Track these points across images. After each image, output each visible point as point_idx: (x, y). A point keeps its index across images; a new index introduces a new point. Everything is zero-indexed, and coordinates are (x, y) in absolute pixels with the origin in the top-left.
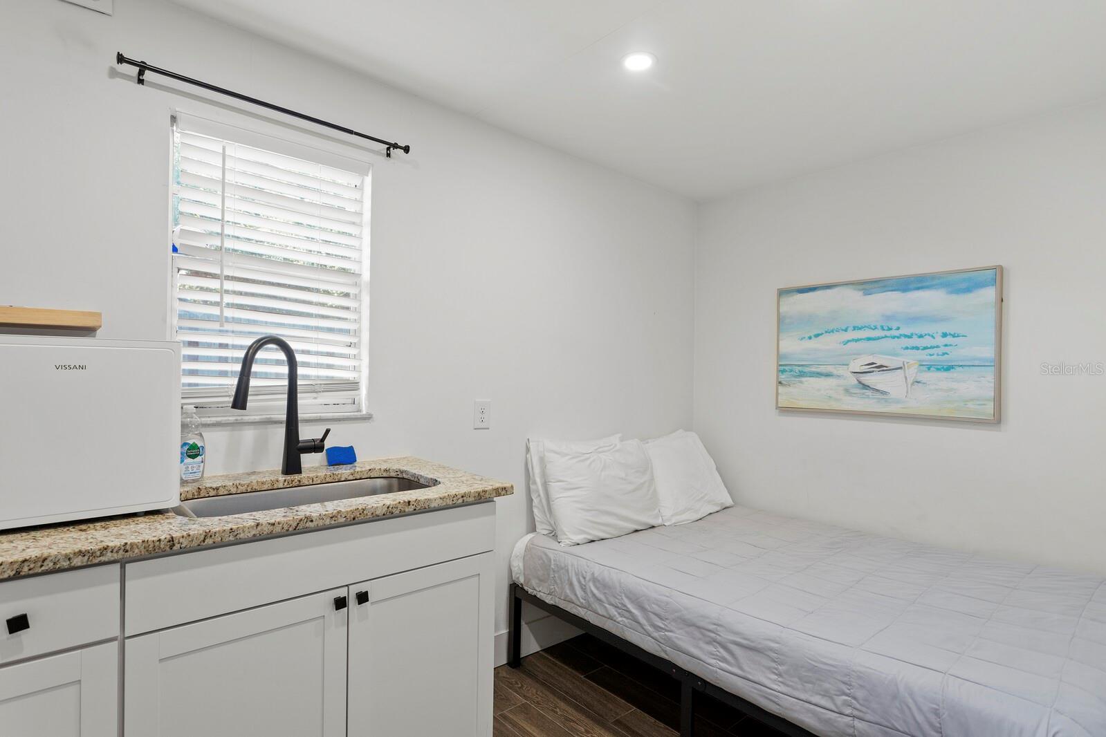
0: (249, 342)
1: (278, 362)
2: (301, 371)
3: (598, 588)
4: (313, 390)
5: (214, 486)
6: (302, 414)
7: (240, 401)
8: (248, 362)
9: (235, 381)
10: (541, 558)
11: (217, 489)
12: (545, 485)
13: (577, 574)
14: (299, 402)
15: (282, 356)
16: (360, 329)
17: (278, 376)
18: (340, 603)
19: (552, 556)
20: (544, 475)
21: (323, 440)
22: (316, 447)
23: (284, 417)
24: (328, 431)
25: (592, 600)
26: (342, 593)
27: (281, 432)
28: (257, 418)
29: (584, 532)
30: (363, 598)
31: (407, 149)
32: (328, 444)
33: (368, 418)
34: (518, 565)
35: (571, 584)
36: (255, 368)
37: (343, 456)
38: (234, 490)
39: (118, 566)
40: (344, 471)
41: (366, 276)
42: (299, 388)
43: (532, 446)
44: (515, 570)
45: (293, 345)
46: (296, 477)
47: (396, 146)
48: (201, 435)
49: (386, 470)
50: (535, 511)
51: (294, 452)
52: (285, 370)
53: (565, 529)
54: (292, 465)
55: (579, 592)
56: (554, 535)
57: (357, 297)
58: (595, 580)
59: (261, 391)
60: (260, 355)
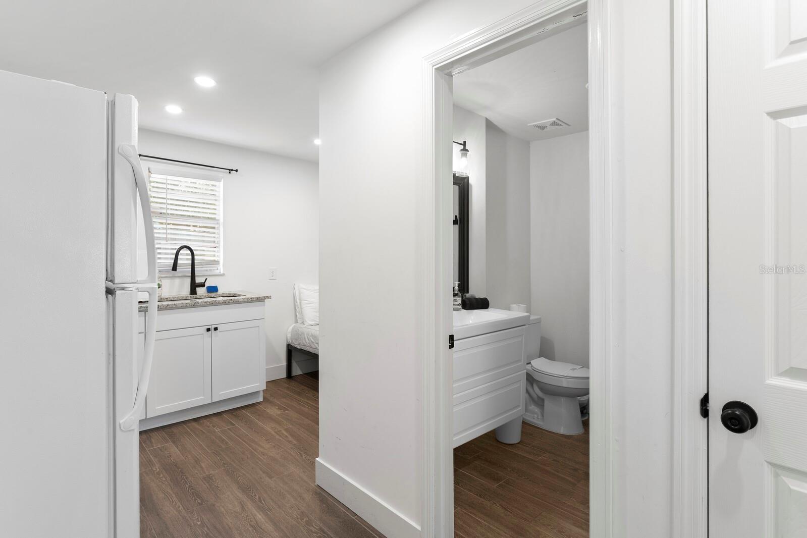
0: (178, 247)
1: (187, 255)
2: (196, 257)
3: (313, 339)
4: (201, 264)
5: (166, 297)
6: (196, 273)
7: (175, 268)
8: (177, 255)
9: (173, 261)
10: (296, 331)
11: (167, 298)
12: (300, 303)
13: (307, 335)
14: (196, 269)
15: (189, 252)
16: (220, 241)
17: (187, 259)
18: (208, 330)
19: (300, 330)
20: (300, 299)
21: (205, 283)
22: (202, 285)
23: (190, 275)
24: (206, 279)
25: (311, 343)
26: (209, 327)
27: (189, 280)
28: (180, 275)
29: (315, 321)
30: (216, 329)
31: (237, 171)
32: (207, 284)
33: (223, 275)
34: (289, 335)
35: (305, 338)
36: (179, 257)
37: (213, 289)
38: (173, 299)
39: (143, 313)
40: (213, 294)
41: (221, 221)
42: (195, 264)
43: (296, 287)
44: (289, 338)
45: (192, 248)
46: (195, 295)
47: (232, 170)
48: (160, 280)
49: (229, 294)
50: (297, 314)
51: (194, 287)
52: (190, 257)
53: (306, 319)
54: (193, 291)
55: (307, 341)
56: (303, 323)
57: (218, 228)
58: (312, 335)
59: (183, 265)
60: (181, 252)
